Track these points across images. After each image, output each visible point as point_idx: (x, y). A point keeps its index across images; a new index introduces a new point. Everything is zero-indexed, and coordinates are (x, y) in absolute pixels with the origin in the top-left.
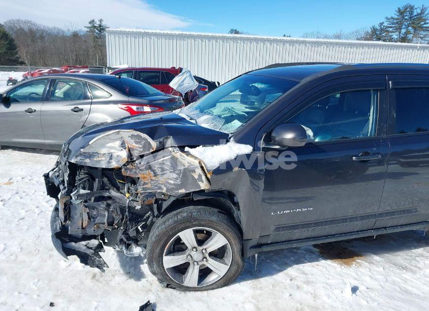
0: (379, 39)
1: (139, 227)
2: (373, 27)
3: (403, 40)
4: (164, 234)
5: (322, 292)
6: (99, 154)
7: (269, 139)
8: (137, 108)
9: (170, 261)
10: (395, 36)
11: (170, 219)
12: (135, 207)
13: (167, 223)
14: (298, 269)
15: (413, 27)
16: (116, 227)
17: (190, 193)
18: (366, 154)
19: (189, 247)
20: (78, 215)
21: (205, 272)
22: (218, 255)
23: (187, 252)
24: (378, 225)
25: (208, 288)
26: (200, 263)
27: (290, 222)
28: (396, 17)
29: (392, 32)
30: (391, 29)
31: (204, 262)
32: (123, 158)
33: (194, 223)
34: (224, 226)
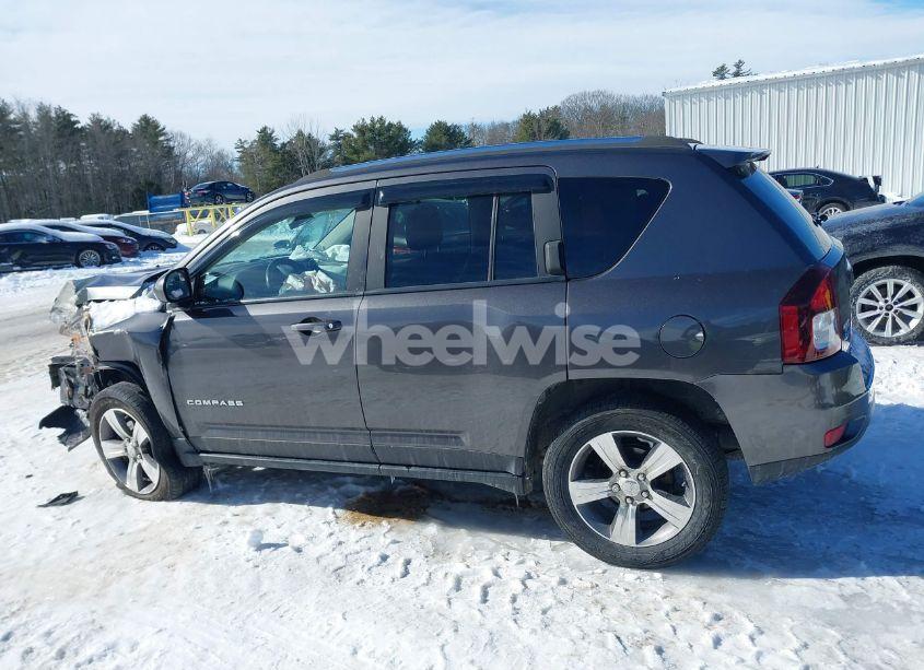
26: (138, 461)
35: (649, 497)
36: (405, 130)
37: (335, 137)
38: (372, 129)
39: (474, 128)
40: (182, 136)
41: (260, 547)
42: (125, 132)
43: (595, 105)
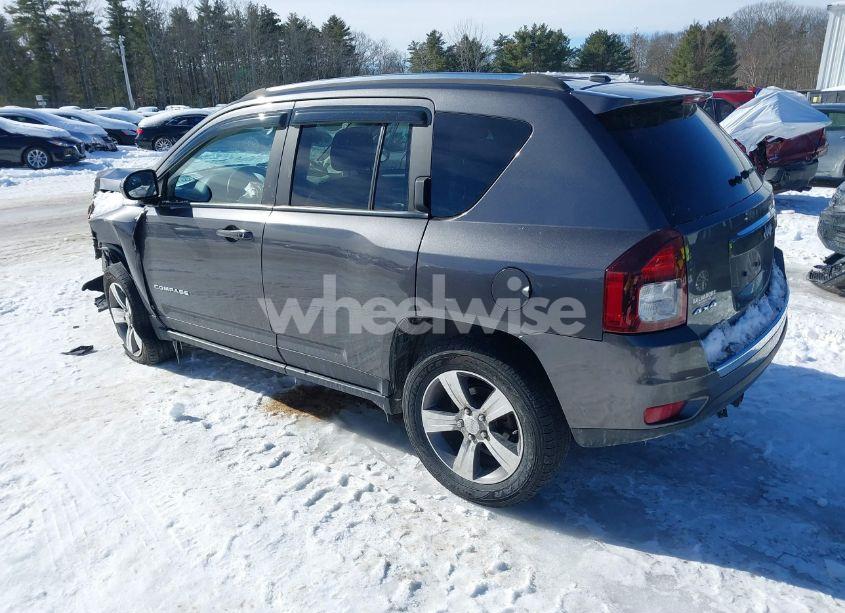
35: (487, 437)
36: (565, 38)
37: (498, 43)
38: (532, 36)
39: (637, 39)
40: (363, 36)
41: (180, 418)
42: (317, 31)
43: (771, 18)
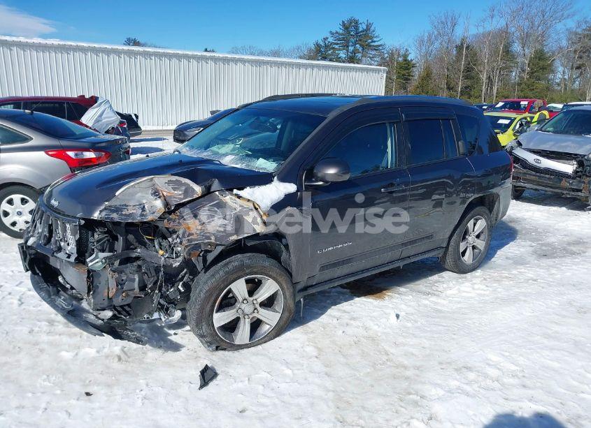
0: (324, 58)
1: (180, 287)
2: (317, 43)
3: (352, 59)
4: (215, 288)
5: (370, 324)
6: (127, 206)
7: (311, 176)
8: (76, 155)
9: (220, 319)
10: (342, 54)
11: (220, 270)
12: (172, 265)
13: (217, 276)
14: (339, 310)
15: (361, 45)
16: (149, 291)
17: (241, 239)
18: (392, 185)
19: (240, 299)
20: (103, 282)
21: (256, 325)
22: (269, 303)
23: (238, 305)
24: (404, 255)
25: (260, 342)
26: (251, 316)
27: (333, 260)
28: (341, 32)
29: (340, 50)
30: (336, 47)
31: (255, 315)
32: (158, 208)
33: (247, 271)
34: (276, 270)
